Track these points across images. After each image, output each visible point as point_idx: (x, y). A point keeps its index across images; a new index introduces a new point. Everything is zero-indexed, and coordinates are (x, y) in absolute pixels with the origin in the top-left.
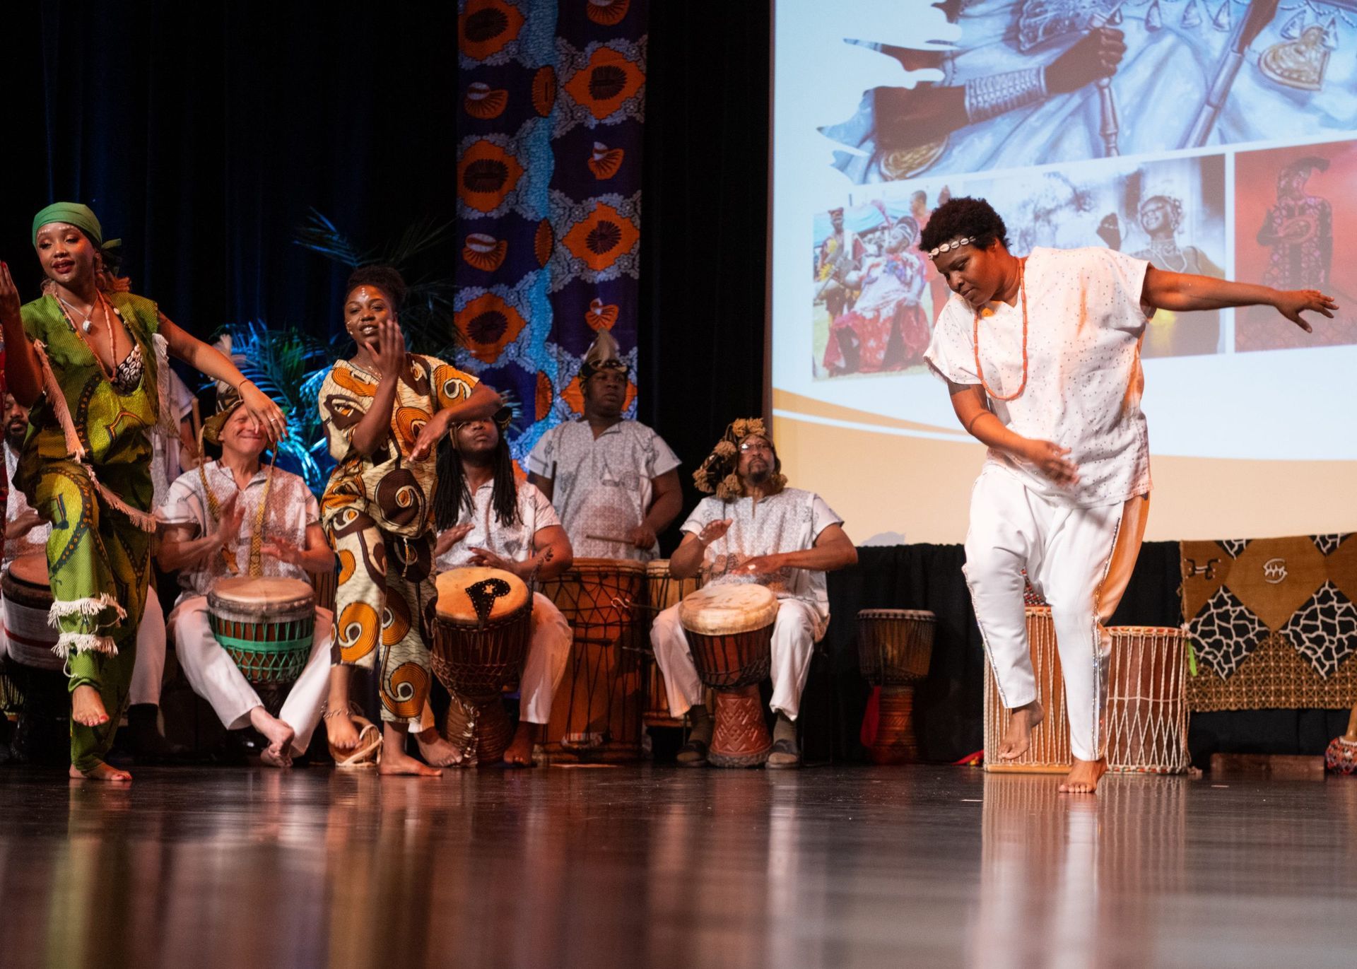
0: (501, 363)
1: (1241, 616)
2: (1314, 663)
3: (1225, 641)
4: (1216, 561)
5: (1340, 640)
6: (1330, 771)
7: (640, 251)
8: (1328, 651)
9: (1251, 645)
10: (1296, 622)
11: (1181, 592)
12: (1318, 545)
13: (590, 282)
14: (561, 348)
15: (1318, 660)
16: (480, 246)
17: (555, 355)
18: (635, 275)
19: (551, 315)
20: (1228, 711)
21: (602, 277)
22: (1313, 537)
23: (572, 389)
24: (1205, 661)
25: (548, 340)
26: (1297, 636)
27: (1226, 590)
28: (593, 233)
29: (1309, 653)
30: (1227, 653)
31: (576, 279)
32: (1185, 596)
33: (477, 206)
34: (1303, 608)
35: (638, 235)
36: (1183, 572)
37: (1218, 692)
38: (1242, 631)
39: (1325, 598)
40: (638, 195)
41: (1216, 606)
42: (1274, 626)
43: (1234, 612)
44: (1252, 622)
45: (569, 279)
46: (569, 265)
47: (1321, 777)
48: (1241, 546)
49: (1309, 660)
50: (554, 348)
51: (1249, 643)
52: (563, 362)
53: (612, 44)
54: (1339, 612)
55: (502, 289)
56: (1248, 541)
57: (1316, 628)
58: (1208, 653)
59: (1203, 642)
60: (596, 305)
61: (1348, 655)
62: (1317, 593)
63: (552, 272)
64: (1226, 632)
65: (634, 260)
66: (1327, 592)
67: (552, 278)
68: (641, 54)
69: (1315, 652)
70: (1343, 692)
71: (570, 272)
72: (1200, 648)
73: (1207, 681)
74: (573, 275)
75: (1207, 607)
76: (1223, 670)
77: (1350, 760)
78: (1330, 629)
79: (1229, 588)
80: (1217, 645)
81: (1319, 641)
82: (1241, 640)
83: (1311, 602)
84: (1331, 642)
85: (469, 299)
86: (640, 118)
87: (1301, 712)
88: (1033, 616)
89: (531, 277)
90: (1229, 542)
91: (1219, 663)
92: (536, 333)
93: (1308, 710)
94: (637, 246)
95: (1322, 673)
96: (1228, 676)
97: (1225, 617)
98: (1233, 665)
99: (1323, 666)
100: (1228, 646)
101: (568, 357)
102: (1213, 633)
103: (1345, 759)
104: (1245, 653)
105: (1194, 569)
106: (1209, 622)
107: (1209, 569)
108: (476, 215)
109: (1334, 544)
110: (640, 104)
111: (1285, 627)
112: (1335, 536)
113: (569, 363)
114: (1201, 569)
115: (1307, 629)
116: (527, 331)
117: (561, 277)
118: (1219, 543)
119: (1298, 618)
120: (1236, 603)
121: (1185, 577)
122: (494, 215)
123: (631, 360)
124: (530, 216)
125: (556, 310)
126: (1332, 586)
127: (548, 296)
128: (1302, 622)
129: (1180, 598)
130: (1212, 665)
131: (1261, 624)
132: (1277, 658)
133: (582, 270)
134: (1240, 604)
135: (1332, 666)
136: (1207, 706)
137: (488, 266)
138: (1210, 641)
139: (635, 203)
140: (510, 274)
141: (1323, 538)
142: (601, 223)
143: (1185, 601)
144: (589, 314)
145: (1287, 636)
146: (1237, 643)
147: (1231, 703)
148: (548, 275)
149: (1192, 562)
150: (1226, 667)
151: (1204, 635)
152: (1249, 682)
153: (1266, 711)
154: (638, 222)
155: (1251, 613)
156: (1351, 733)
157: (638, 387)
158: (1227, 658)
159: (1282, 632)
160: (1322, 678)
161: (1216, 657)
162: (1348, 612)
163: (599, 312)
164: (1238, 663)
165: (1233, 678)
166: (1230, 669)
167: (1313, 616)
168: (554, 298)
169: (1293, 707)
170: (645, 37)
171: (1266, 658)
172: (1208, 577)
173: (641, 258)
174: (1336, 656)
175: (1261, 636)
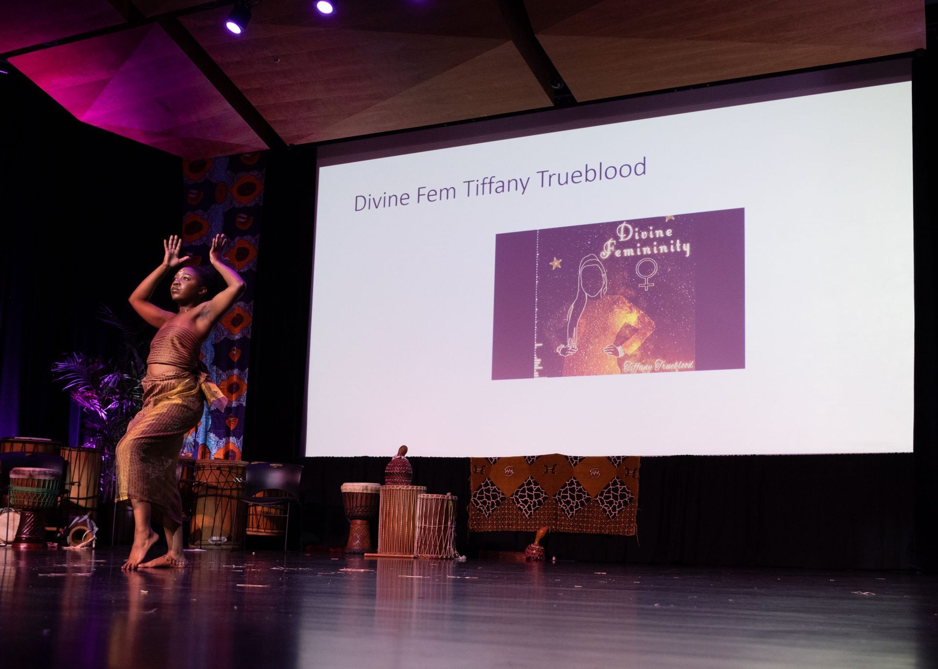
1: (494, 490)
2: (524, 511)
3: (487, 501)
4: (485, 466)
5: (534, 502)
6: (528, 559)
7: (252, 327)
8: (530, 505)
9: (498, 503)
10: (517, 494)
11: (470, 479)
12: (527, 460)
13: (232, 339)
14: (218, 368)
15: (525, 510)
17: (215, 371)
18: (249, 337)
19: (214, 353)
20: (488, 531)
21: (237, 337)
22: (525, 457)
23: (222, 386)
24: (479, 510)
25: (212, 364)
26: (517, 500)
27: (489, 479)
28: (234, 318)
29: (522, 507)
30: (488, 506)
31: (224, 338)
32: (472, 481)
34: (520, 488)
35: (251, 319)
36: (471, 471)
37: (484, 523)
38: (495, 497)
39: (529, 483)
40: (252, 303)
41: (485, 486)
42: (508, 495)
43: (492, 488)
44: (499, 493)
45: (222, 338)
46: (223, 332)
47: (524, 561)
48: (495, 460)
49: (522, 510)
50: (215, 368)
51: (497, 502)
52: (218, 374)
53: (245, 237)
54: (535, 489)
56: (499, 458)
57: (525, 496)
58: (480, 506)
59: (479, 502)
60: (234, 350)
61: (538, 508)
62: (526, 481)
63: (215, 334)
64: (488, 497)
65: (249, 330)
66: (530, 481)
67: (215, 338)
68: (256, 242)
69: (524, 507)
70: (535, 525)
71: (223, 335)
72: (478, 504)
73: (480, 518)
74: (225, 337)
75: (481, 486)
76: (486, 514)
77: (535, 554)
78: (530, 497)
79: (490, 478)
80: (484, 503)
81: (526, 502)
82: (494, 501)
83: (523, 485)
84: (531, 503)
86: (254, 269)
87: (517, 533)
88: (400, 489)
90: (491, 458)
91: (485, 511)
92: (208, 361)
93: (521, 532)
94: (251, 324)
95: (527, 516)
96: (488, 517)
97: (488, 491)
98: (491, 512)
99: (527, 513)
100: (489, 503)
101: (221, 372)
102: (483, 498)
103: (532, 554)
104: (495, 507)
105: (476, 470)
106: (481, 493)
107: (482, 470)
109: (533, 460)
110: (255, 263)
111: (512, 496)
112: (534, 457)
113: (221, 374)
114: (479, 470)
115: (522, 497)
117: (219, 337)
118: (487, 459)
119: (518, 491)
120: (493, 485)
121: (472, 473)
123: (246, 374)
125: (216, 351)
126: (532, 478)
127: (213, 345)
128: (519, 494)
129: (470, 482)
130: (482, 512)
131: (503, 494)
132: (509, 509)
133: (229, 334)
134: (495, 486)
135: (531, 513)
136: (480, 529)
138: (482, 501)
139: (251, 306)
141: (529, 457)
142: (237, 314)
143: (472, 483)
144: (230, 353)
145: (513, 499)
146: (492, 502)
147: (489, 528)
148: (214, 336)
149: (475, 467)
150: (488, 512)
151: (480, 498)
152: (497, 520)
153: (503, 532)
154: (252, 314)
155: (499, 489)
156: (536, 542)
157: (247, 385)
158: (488, 510)
159: (511, 498)
160: (527, 518)
161: (484, 508)
162: (538, 490)
163: (235, 352)
164: (493, 511)
165: (490, 517)
166: (489, 513)
167: (524, 491)
168: (215, 346)
169: (514, 530)
170: (259, 235)
171: (504, 509)
172: (482, 473)
173: (252, 330)
174: (533, 509)
175: (502, 499)
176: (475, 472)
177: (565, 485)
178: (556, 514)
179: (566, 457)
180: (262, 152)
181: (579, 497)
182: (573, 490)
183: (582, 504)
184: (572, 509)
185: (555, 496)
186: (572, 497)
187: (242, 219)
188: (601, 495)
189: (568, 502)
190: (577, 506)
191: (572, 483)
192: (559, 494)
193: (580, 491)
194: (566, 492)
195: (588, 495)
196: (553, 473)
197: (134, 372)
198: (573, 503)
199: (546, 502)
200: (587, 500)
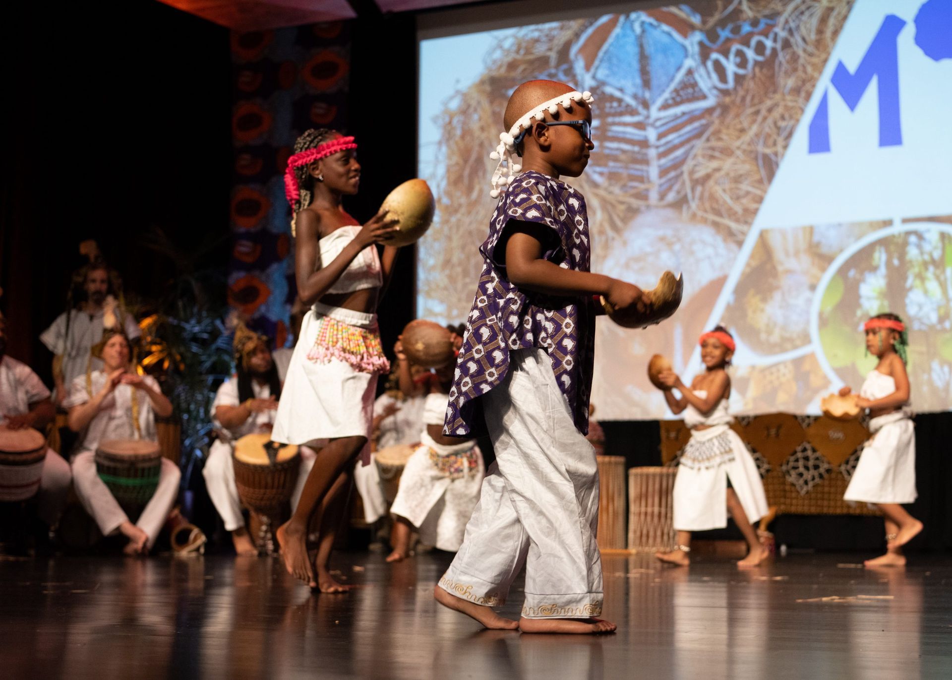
0: (256, 315)
11: (660, 448)
16: (244, 248)
19: (289, 288)
32: (664, 450)
33: (243, 225)
36: (662, 436)
55: (257, 273)
63: (288, 263)
67: (288, 267)
85: (237, 279)
89: (275, 266)
92: (277, 298)
105: (668, 435)
107: (677, 436)
108: (242, 230)
112: (748, 417)
114: (673, 435)
116: (271, 298)
121: (664, 439)
122: (253, 230)
124: (275, 230)
125: (290, 285)
129: (660, 452)
137: (249, 260)
140: (262, 264)
143: (664, 453)
148: (286, 265)
149: (668, 431)
168: (289, 278)
172: (677, 438)
176: (668, 438)
177: (795, 453)
178: (785, 491)
179: (795, 417)
180: (346, 22)
181: (816, 467)
182: (806, 459)
183: (821, 476)
184: (806, 483)
185: (781, 465)
186: (807, 468)
187: (320, 109)
188: (847, 462)
189: (801, 475)
190: (813, 479)
191: (805, 450)
192: (788, 463)
193: (817, 459)
194: (797, 460)
195: (829, 463)
196: (777, 435)
197: (182, 314)
198: (808, 475)
199: (770, 474)
200: (828, 471)
